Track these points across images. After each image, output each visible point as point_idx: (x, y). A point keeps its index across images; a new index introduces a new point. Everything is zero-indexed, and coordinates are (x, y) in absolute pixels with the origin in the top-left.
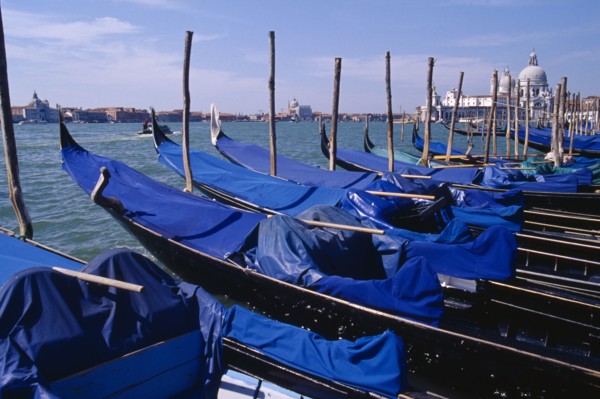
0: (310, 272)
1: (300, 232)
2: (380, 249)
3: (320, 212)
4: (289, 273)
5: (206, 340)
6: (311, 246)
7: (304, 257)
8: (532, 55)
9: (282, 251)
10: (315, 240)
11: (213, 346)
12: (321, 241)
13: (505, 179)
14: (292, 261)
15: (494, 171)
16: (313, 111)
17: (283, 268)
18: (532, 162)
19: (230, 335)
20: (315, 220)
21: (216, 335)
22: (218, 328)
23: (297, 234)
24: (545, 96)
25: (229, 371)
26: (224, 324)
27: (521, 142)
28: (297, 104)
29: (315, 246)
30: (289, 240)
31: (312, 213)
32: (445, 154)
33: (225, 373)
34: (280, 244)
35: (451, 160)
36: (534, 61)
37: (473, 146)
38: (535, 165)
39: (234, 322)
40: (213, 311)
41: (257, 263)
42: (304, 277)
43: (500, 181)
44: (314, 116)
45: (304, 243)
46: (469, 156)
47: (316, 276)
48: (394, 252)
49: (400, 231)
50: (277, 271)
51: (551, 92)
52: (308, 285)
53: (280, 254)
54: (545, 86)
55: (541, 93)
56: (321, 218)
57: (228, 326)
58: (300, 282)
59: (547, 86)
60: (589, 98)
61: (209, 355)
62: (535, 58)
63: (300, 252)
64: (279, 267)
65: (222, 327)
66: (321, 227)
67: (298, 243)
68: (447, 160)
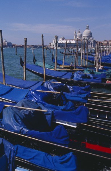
0: (24, 129)
1: (18, 113)
2: (45, 113)
3: (24, 103)
4: (16, 129)
5: (8, 158)
6: (22, 118)
7: (21, 123)
8: (87, 26)
9: (12, 121)
10: (23, 115)
11: (11, 160)
12: (25, 115)
13: (81, 78)
14: (17, 125)
15: (77, 75)
16: (12, 44)
17: (14, 128)
18: (88, 70)
19: (17, 156)
20: (23, 106)
21: (12, 156)
22: (12, 153)
23: (17, 114)
24: (91, 40)
25: (17, 167)
26: (15, 152)
27: (85, 60)
28: (6, 41)
29: (24, 117)
30: (15, 117)
31: (21, 103)
32: (62, 65)
33: (16, 168)
34: (11, 119)
35: (64, 67)
36: (88, 28)
37: (72, 63)
38: (89, 70)
39: (18, 151)
40: (10, 147)
41: (3, 126)
42: (21, 131)
43: (79, 78)
44: (13, 46)
45: (20, 117)
46: (71, 66)
47: (26, 130)
48: (49, 114)
49: (51, 105)
50: (11, 129)
51: (93, 39)
52: (23, 134)
53: (12, 123)
54: (91, 36)
55: (90, 39)
56: (25, 105)
57: (16, 152)
58: (20, 133)
59: (92, 36)
60: (105, 41)
61: (10, 163)
62: (88, 27)
63: (19, 121)
64: (12, 127)
65: (14, 153)
66: (25, 109)
67: (18, 118)
68: (63, 67)
